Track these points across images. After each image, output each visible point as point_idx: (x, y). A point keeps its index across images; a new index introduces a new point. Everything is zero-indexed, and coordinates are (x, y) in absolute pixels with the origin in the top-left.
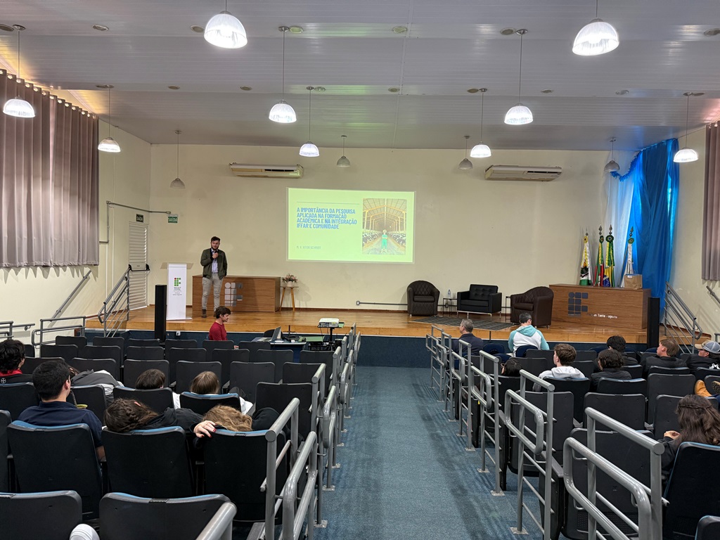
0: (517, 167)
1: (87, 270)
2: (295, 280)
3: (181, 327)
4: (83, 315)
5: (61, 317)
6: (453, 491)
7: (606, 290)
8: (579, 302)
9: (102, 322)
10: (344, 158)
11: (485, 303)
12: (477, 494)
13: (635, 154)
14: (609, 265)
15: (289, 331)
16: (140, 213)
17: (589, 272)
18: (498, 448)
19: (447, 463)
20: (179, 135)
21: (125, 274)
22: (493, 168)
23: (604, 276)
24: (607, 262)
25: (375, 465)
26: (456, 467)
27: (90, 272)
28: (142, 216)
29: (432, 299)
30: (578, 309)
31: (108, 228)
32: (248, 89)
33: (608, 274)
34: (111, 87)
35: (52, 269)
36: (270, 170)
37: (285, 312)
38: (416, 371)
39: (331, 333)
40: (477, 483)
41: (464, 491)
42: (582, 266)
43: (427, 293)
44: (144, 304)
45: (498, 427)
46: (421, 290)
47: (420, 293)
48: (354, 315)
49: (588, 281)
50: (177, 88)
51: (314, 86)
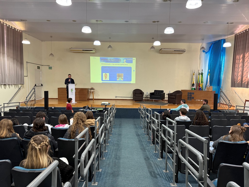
0: (170, 49)
1: (20, 86)
2: (94, 89)
3: (54, 106)
4: (19, 102)
5: (11, 102)
6: (145, 159)
7: (200, 92)
8: (191, 96)
9: (26, 104)
10: (110, 46)
11: (159, 96)
12: (153, 160)
13: (211, 45)
14: (201, 83)
15: (92, 107)
16: (39, 66)
17: (195, 85)
18: (160, 144)
19: (144, 150)
20: (52, 38)
21: (34, 87)
22: (162, 50)
25: (119, 151)
26: (147, 151)
27: (21, 86)
28: (39, 67)
29: (141, 95)
30: (191, 98)
31: (27, 71)
32: (75, 21)
33: (201, 86)
34: (26, 20)
35: (7, 86)
36: (84, 50)
37: (91, 100)
38: (135, 120)
39: (106, 107)
40: (153, 156)
41: (149, 159)
42: (192, 83)
43: (139, 93)
44: (41, 98)
45: (160, 137)
46: (138, 92)
47: (137, 93)
48: (114, 101)
49: (194, 88)
50: (50, 21)
51: (99, 20)
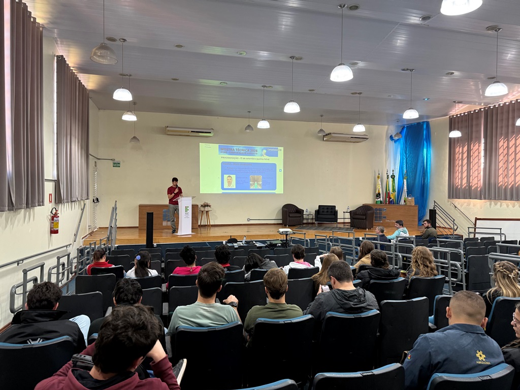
0: (343, 134)
3: (157, 241)
7: (392, 206)
8: (381, 213)
10: (249, 126)
13: (401, 128)
17: (381, 196)
20: (135, 105)
23: (390, 198)
24: (391, 190)
27: (85, 204)
29: (300, 215)
30: (380, 217)
33: (392, 197)
34: (130, 75)
36: (194, 132)
42: (377, 192)
44: (96, 227)
49: (381, 201)
50: (177, 80)
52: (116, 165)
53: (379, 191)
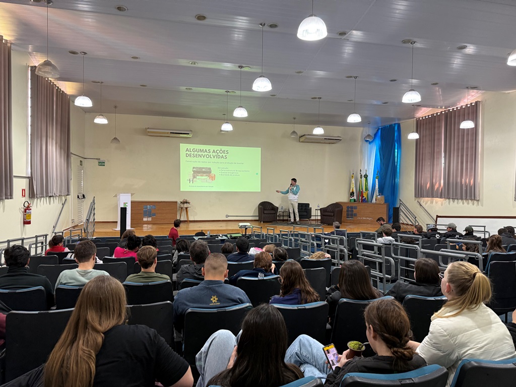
2: (189, 203)
7: (364, 204)
8: (352, 211)
13: (376, 130)
14: (366, 190)
16: (81, 159)
20: (116, 108)
23: (363, 197)
24: (364, 189)
27: (66, 199)
28: (82, 162)
30: (352, 215)
33: (365, 196)
34: (102, 82)
35: (52, 199)
36: (174, 133)
42: (351, 191)
47: (265, 209)
50: (145, 86)
52: (102, 164)
53: (353, 190)
